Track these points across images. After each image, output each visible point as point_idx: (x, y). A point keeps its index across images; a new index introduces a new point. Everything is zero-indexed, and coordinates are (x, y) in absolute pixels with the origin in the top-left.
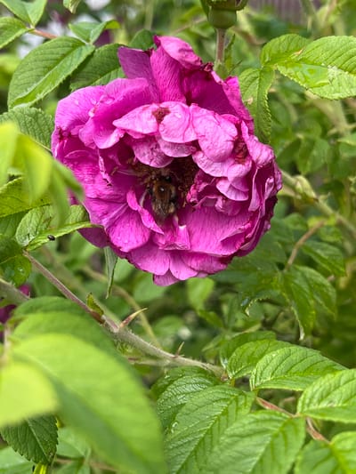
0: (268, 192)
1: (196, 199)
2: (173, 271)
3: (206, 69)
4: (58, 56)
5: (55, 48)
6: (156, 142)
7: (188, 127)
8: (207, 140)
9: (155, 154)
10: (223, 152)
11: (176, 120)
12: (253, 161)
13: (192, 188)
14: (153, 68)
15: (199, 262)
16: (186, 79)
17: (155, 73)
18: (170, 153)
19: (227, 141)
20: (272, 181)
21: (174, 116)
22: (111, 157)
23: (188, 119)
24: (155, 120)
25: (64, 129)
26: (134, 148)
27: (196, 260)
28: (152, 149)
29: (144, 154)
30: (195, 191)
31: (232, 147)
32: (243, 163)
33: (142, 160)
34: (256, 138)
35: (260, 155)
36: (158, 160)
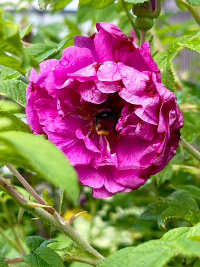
0: (171, 121)
1: (122, 128)
2: (107, 187)
3: (129, 40)
4: (36, 54)
5: (34, 49)
6: (95, 85)
7: (115, 73)
8: (128, 79)
9: (94, 94)
10: (139, 87)
11: (107, 67)
12: (160, 96)
13: (120, 120)
14: (96, 44)
15: (125, 178)
16: (117, 51)
17: (97, 48)
18: (104, 91)
19: (142, 81)
20: (174, 112)
21: (107, 65)
22: (66, 102)
23: (116, 68)
24: (94, 69)
25: (35, 82)
26: (81, 93)
27: (123, 178)
28: (92, 91)
29: (88, 95)
30: (122, 122)
31: (145, 85)
32: (153, 97)
33: (86, 99)
34: (163, 84)
35: (165, 93)
36: (97, 98)
